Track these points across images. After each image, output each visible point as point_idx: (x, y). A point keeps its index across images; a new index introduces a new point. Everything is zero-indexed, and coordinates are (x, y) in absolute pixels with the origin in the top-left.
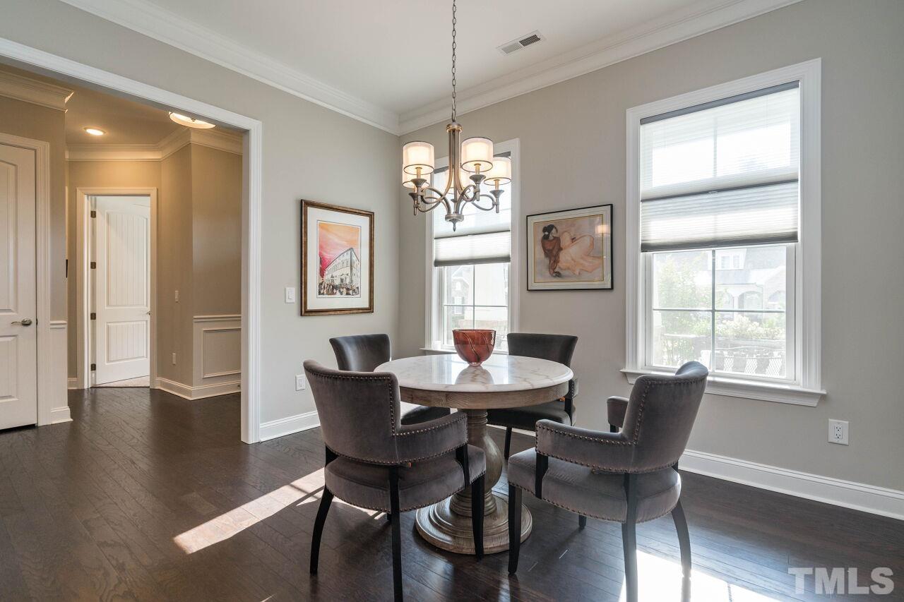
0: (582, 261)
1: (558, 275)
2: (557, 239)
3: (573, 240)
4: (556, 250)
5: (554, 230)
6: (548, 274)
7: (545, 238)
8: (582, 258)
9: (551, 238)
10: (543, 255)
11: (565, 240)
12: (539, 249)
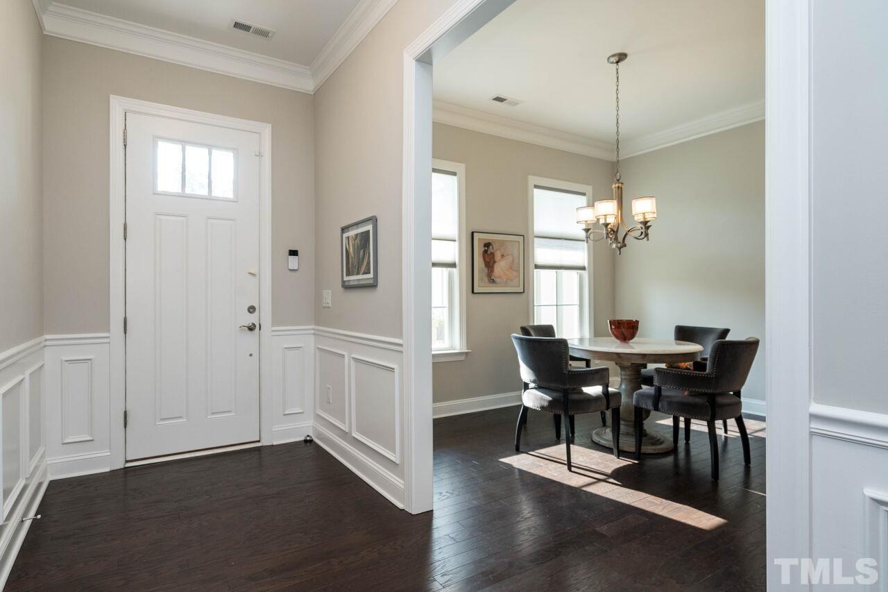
0: (507, 272)
1: (493, 281)
2: (493, 254)
3: (503, 256)
4: (492, 262)
5: (491, 247)
6: (487, 280)
7: (485, 252)
8: (507, 270)
9: (489, 252)
10: (484, 265)
11: (498, 256)
12: (481, 259)
